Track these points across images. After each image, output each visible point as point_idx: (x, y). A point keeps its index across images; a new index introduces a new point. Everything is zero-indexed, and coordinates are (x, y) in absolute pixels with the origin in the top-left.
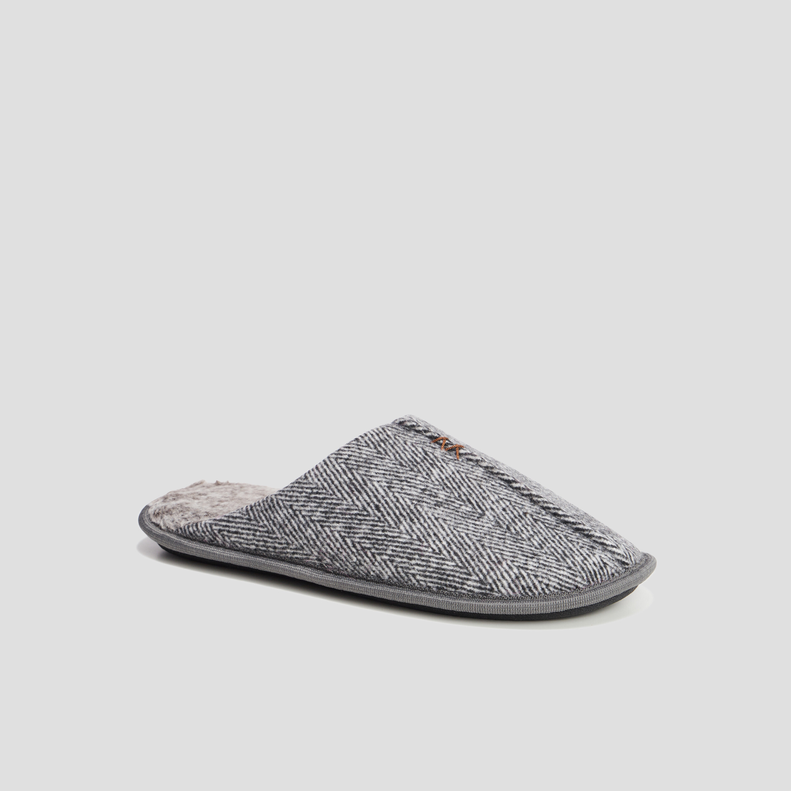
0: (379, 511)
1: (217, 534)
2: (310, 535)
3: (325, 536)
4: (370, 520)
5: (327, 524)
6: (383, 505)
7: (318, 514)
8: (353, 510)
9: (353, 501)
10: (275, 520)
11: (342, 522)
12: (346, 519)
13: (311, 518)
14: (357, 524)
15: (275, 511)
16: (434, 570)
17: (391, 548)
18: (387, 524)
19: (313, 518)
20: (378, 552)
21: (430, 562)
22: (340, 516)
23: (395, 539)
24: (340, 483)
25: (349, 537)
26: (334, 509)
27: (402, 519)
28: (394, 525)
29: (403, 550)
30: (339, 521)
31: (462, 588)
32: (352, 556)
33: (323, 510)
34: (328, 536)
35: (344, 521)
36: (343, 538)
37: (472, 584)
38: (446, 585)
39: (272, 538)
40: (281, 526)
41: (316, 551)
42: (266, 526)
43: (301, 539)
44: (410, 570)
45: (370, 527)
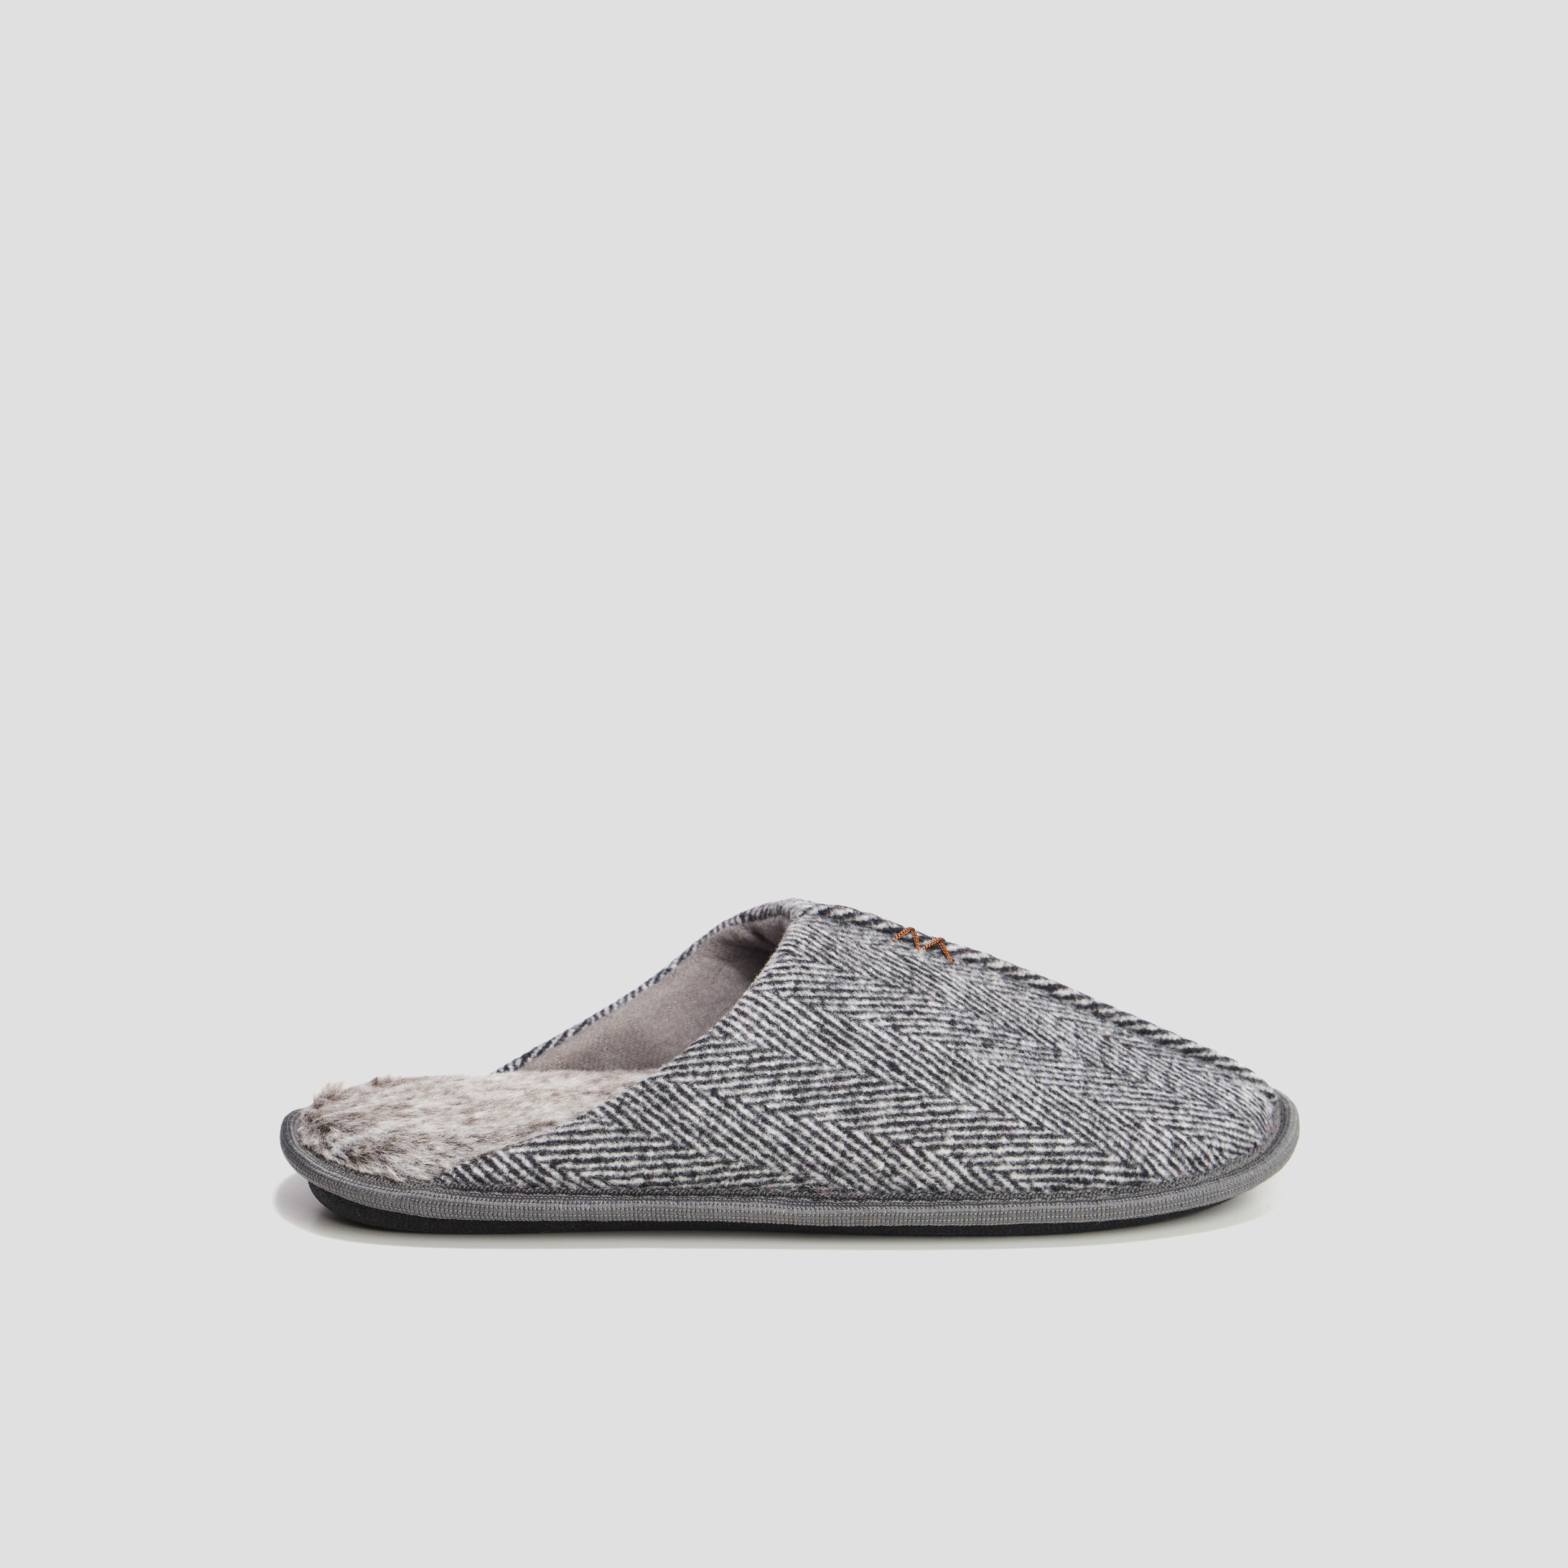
0: (900, 1072)
1: (548, 1169)
2: (775, 1138)
3: (807, 1133)
4: (890, 1091)
5: (805, 1112)
6: (901, 1061)
7: (778, 1097)
8: (848, 1078)
9: (840, 1062)
10: (685, 1122)
11: (836, 1104)
12: (839, 1096)
13: (765, 1106)
14: (866, 1102)
15: (679, 1107)
16: (1043, 1157)
17: (951, 1133)
18: (924, 1093)
19: (770, 1106)
20: (928, 1144)
21: (1031, 1145)
22: (825, 1093)
23: (952, 1117)
24: (802, 1034)
25: (859, 1128)
26: (809, 1082)
27: (947, 1079)
28: (937, 1093)
29: (974, 1133)
30: (828, 1102)
31: (1096, 1181)
32: (875, 1161)
33: (785, 1088)
34: (814, 1133)
35: (839, 1100)
36: (848, 1132)
37: (1112, 1171)
38: (1069, 1181)
39: (685, 1157)
40: (702, 1132)
41: (794, 1165)
42: (667, 1137)
43: (755, 1147)
44: (996, 1165)
45: (893, 1103)
